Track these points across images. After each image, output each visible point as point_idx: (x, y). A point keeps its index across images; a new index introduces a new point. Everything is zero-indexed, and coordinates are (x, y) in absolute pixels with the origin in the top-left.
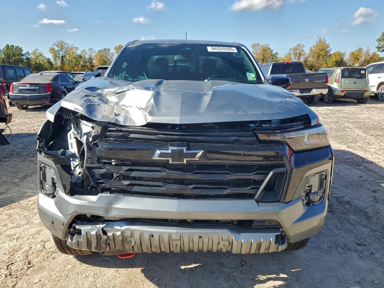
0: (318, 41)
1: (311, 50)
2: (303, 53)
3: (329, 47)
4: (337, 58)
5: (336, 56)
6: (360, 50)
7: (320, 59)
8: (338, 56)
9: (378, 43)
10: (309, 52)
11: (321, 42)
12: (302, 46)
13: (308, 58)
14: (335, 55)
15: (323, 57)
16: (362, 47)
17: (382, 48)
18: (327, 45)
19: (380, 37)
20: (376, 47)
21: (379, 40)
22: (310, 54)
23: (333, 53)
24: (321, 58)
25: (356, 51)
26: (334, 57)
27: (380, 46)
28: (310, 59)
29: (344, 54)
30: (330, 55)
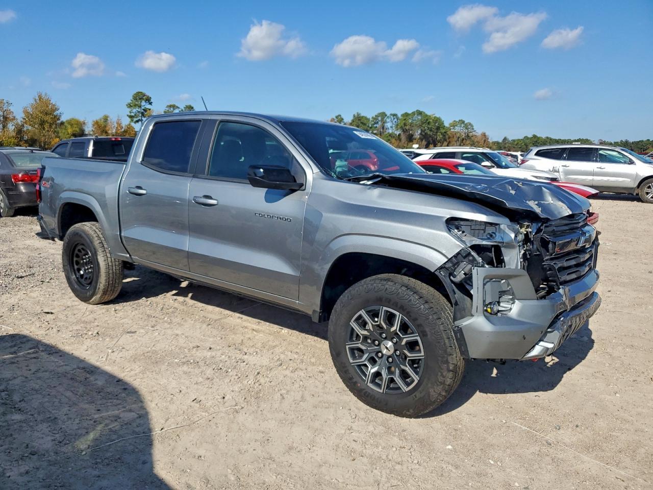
0: (37, 98)
1: (26, 112)
2: (11, 116)
3: (57, 109)
4: (74, 129)
5: (72, 125)
6: (106, 119)
7: (46, 129)
8: (75, 126)
9: (129, 110)
10: (23, 115)
11: (43, 99)
12: (6, 104)
13: (23, 126)
14: (71, 123)
15: (51, 126)
16: (108, 114)
17: (136, 118)
18: (54, 105)
19: (131, 102)
20: (128, 115)
21: (129, 106)
22: (25, 119)
23: (67, 121)
24: (46, 126)
25: (101, 120)
26: (69, 126)
27: (133, 114)
28: (27, 127)
29: (84, 123)
30: (62, 123)
